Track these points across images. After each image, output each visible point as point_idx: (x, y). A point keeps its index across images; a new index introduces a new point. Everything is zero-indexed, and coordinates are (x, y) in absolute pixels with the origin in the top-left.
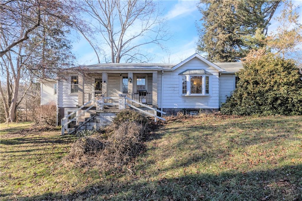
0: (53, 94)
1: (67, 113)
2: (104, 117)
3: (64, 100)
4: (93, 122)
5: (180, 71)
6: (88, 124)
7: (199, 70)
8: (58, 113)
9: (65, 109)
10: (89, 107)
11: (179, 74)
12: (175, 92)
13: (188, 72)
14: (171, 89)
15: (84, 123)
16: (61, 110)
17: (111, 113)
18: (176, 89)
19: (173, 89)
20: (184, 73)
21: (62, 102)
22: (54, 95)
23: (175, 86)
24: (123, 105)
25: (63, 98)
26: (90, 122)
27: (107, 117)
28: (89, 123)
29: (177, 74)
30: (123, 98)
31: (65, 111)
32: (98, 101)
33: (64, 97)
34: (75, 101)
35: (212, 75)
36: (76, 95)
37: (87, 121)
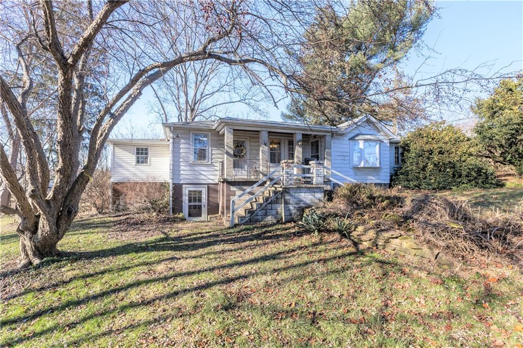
0: (134, 163)
1: (187, 192)
2: (296, 194)
3: (182, 172)
4: (277, 203)
5: (351, 135)
6: (269, 207)
7: (370, 135)
8: (173, 194)
9: (184, 186)
10: (257, 182)
11: (349, 139)
12: (345, 162)
13: (360, 137)
14: (340, 158)
15: (264, 205)
16: (178, 188)
17: (305, 189)
18: (346, 158)
19: (343, 157)
20: (356, 138)
21: (180, 175)
22: (136, 165)
23: (346, 154)
24: (321, 177)
25: (181, 169)
26: (272, 204)
27: (301, 196)
28: (270, 205)
29: (347, 138)
30: (321, 166)
31: (184, 190)
32: (288, 170)
33: (182, 167)
34: (200, 173)
35: (383, 142)
36: (201, 164)
37: (268, 202)
